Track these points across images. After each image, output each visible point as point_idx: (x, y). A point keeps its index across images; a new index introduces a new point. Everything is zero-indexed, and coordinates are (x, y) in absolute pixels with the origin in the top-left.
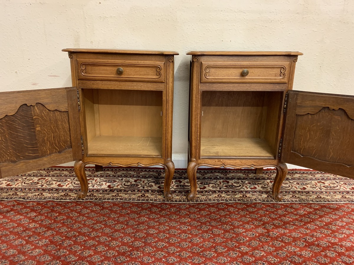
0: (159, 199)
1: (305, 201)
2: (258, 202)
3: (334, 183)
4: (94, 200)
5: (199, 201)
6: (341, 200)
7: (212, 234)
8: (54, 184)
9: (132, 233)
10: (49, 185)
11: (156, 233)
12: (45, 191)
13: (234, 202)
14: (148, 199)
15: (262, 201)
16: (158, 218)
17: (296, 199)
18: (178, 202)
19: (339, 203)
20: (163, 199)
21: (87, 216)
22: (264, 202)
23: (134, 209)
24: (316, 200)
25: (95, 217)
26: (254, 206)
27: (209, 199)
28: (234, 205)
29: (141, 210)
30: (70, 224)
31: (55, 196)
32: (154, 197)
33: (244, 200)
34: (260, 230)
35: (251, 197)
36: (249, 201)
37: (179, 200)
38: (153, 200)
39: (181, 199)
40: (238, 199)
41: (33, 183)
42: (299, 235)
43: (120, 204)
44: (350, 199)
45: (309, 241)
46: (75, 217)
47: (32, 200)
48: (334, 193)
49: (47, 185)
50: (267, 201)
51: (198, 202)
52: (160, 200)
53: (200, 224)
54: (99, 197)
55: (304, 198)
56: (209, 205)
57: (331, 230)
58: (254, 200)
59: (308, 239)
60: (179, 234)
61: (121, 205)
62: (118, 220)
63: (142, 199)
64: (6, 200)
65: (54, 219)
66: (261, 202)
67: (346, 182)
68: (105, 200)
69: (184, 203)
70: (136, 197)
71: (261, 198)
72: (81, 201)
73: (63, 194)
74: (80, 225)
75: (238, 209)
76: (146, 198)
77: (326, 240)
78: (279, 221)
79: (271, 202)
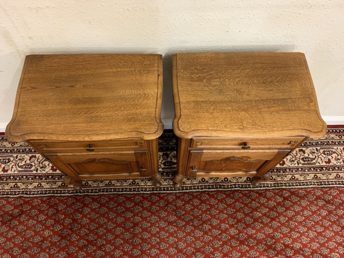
0: (149, 187)
1: (280, 185)
2: (236, 189)
3: (314, 151)
4: (91, 193)
5: (185, 188)
6: (311, 182)
7: (194, 236)
8: (48, 166)
9: (130, 239)
10: (43, 169)
11: (149, 238)
12: (42, 179)
13: (216, 189)
14: (139, 188)
15: (241, 187)
16: (149, 217)
17: (272, 181)
18: (165, 192)
19: (308, 188)
20: (152, 187)
21: (89, 217)
22: (242, 189)
23: (128, 205)
24: (289, 183)
25: (96, 218)
26: (232, 195)
27: (194, 186)
28: (215, 194)
29: (134, 206)
30: (77, 230)
31: (54, 188)
32: (144, 184)
33: (225, 185)
34: (233, 231)
35: (232, 181)
36: (229, 188)
37: (167, 187)
38: (144, 190)
39: (168, 186)
40: (219, 185)
41: (27, 166)
42: (263, 236)
43: (115, 197)
44: (320, 181)
45: (269, 244)
46: (79, 219)
47: (35, 196)
48: (308, 171)
49: (41, 169)
50: (245, 188)
51: (183, 191)
52: (150, 189)
53: (184, 223)
54: (93, 187)
55: (279, 181)
56: (193, 196)
57: (290, 228)
58: (233, 186)
59: (269, 242)
60: (167, 237)
61: (115, 199)
62: (116, 221)
63: (134, 188)
64: (11, 196)
65: (63, 223)
66: (239, 189)
67: (326, 150)
68: (100, 192)
69: (171, 192)
70: (128, 186)
71: (240, 182)
72: (79, 194)
73: (60, 183)
74: (86, 230)
75: (218, 200)
76: (137, 186)
77: (282, 242)
78: (251, 218)
79: (248, 188)
